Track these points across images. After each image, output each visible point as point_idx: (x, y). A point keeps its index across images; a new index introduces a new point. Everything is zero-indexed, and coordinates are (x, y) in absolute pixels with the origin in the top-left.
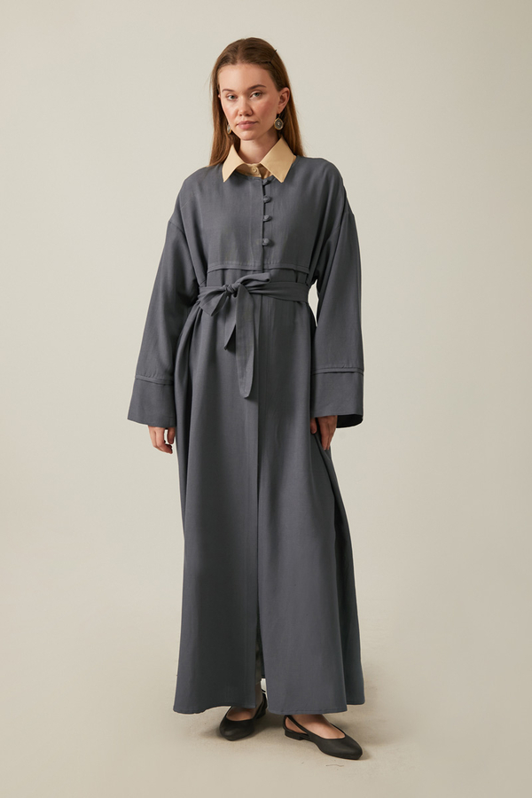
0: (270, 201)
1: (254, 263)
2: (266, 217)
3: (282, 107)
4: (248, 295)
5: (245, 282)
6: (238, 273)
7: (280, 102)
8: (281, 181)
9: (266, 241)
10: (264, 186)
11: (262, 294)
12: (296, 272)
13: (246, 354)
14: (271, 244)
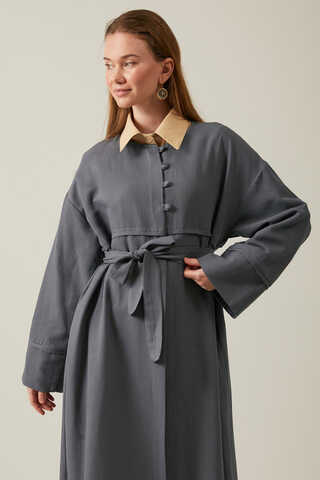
0: (168, 168)
1: (156, 228)
2: (166, 183)
3: (166, 77)
4: (154, 261)
5: (150, 248)
6: (142, 238)
7: (164, 72)
8: (177, 148)
9: (167, 206)
10: (161, 153)
11: (168, 260)
12: (200, 236)
13: (155, 319)
14: (173, 209)
